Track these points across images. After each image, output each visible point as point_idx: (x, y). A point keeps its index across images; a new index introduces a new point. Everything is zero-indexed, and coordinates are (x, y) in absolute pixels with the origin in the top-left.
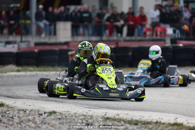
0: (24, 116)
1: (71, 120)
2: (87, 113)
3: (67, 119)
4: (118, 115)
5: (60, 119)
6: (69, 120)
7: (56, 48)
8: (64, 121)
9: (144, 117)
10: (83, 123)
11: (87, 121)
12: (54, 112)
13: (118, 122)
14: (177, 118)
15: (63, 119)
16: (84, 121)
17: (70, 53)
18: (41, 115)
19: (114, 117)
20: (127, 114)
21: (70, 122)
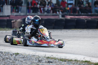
0: (3, 56)
1: (30, 58)
2: (35, 54)
3: (27, 58)
4: (52, 56)
5: (23, 58)
6: (29, 59)
7: (5, 19)
8: (26, 59)
9: (67, 57)
10: (36, 60)
11: (38, 59)
12: (18, 54)
13: (54, 59)
14: (84, 58)
15: (25, 58)
16: (37, 59)
17: (12, 21)
18: (12, 55)
19: (51, 57)
20: (57, 55)
21: (29, 60)
